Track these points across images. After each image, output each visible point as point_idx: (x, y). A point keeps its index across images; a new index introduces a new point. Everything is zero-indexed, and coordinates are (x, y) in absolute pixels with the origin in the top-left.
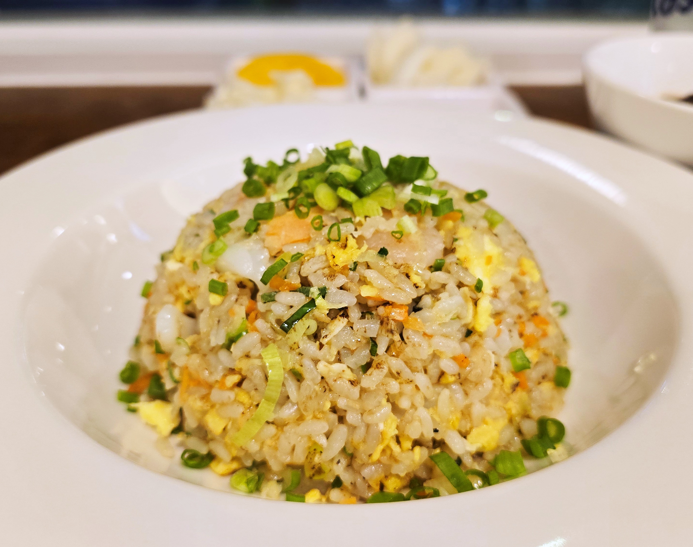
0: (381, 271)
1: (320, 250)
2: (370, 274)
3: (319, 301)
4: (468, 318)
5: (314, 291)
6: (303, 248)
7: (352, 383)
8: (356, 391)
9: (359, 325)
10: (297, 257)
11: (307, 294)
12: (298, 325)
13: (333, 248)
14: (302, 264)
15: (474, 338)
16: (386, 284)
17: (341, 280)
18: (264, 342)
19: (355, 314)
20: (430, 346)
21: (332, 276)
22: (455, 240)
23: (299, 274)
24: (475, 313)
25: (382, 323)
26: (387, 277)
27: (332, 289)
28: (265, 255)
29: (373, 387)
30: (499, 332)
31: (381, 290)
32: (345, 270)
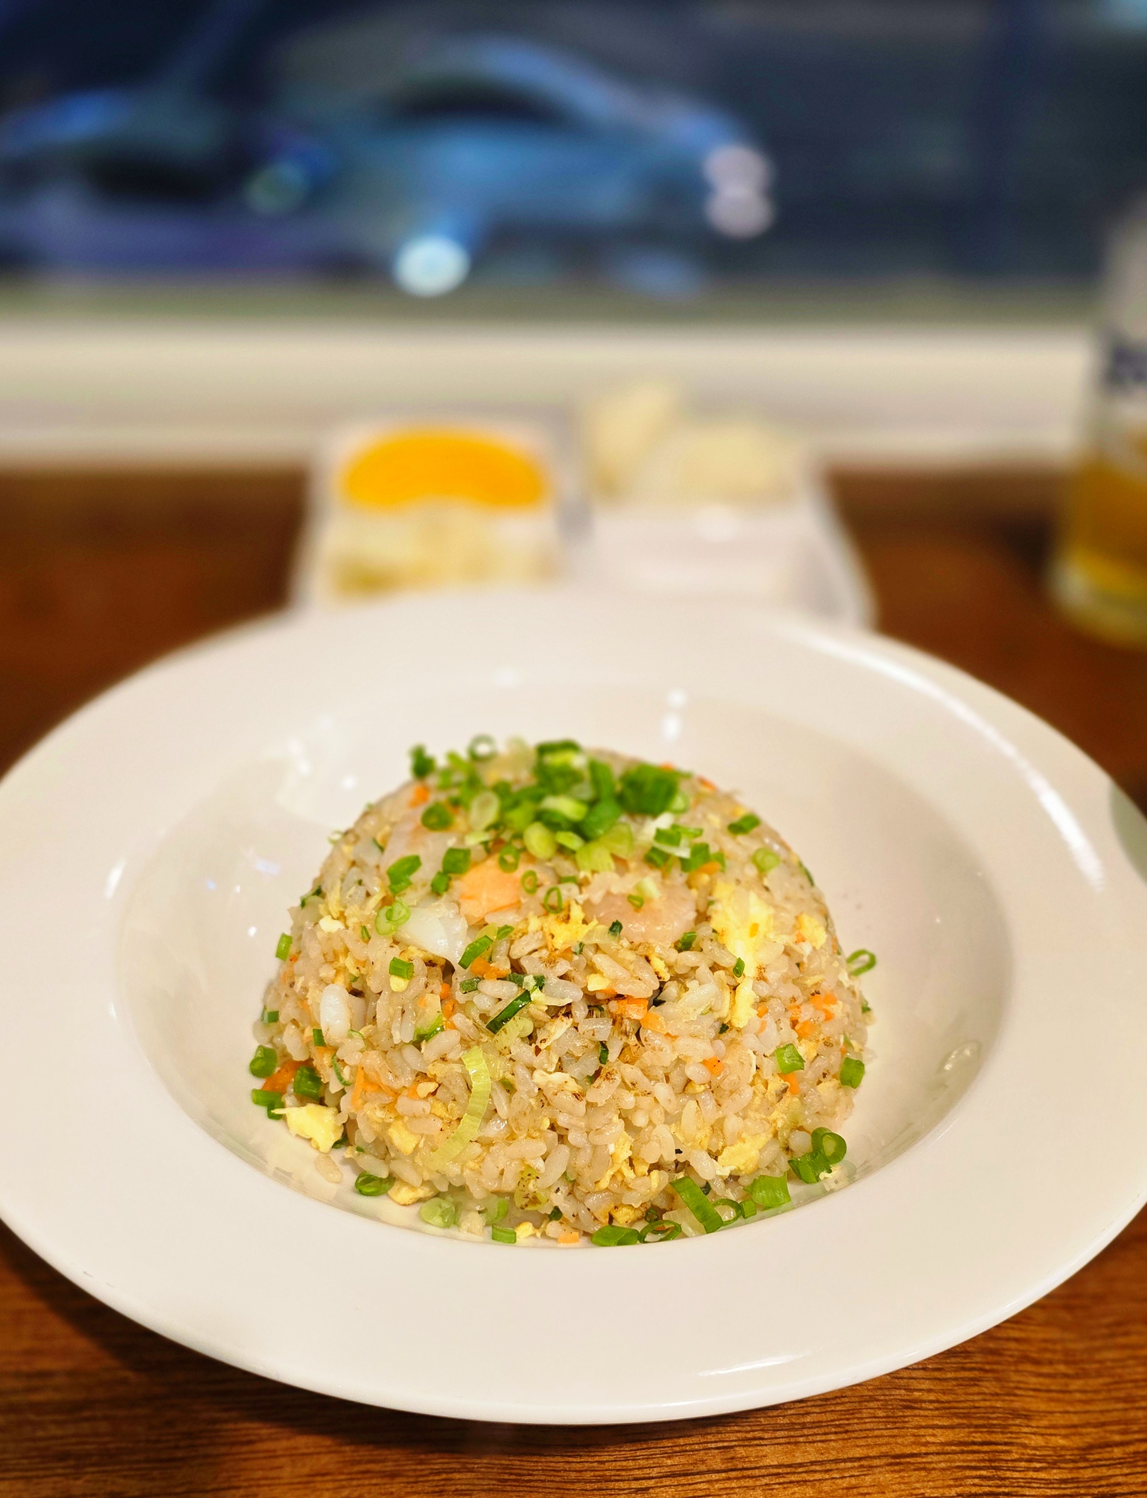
0: (614, 956)
1: (534, 923)
2: (599, 960)
3: (536, 995)
4: (724, 1012)
5: (529, 981)
6: (510, 919)
7: (576, 1096)
8: (582, 1106)
9: (587, 1026)
10: (505, 931)
11: (520, 983)
12: (509, 1025)
13: (552, 923)
14: (512, 942)
15: (729, 1035)
16: (620, 973)
17: (563, 967)
18: (466, 1043)
19: (580, 1012)
20: (674, 1050)
21: (551, 962)
22: (710, 903)
23: (509, 956)
24: (733, 1002)
25: (614, 1023)
26: (621, 962)
27: (552, 980)
28: (461, 926)
29: (601, 1102)
30: (763, 1026)
31: (615, 981)
32: (567, 953)
